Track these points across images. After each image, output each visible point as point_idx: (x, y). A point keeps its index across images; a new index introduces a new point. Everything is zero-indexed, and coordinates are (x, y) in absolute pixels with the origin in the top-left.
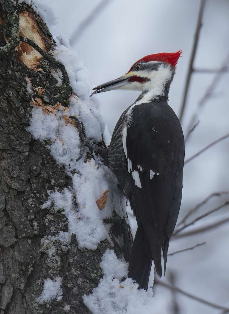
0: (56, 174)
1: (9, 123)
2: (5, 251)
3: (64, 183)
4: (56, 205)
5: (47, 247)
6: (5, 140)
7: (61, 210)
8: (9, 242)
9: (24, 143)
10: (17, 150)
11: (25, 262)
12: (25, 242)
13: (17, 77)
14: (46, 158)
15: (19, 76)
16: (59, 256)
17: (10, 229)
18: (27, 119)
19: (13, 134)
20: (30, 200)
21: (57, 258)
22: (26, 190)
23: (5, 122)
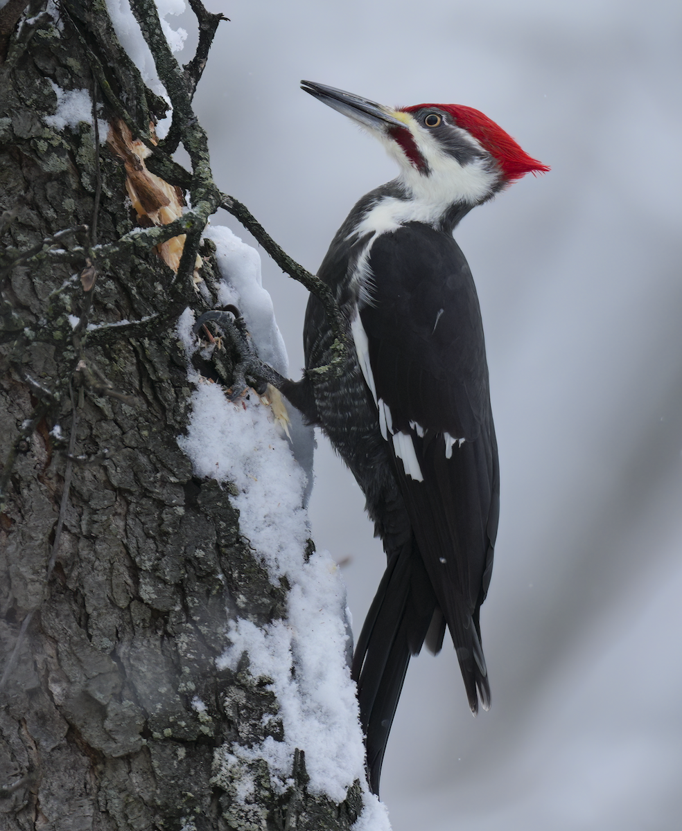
0: (249, 578)
1: (140, 418)
2: (100, 767)
3: (269, 607)
4: (255, 664)
5: (231, 775)
6: (123, 464)
7: (265, 681)
8: (119, 744)
9: (173, 479)
10: (154, 496)
11: (166, 806)
12: (168, 751)
13: (159, 296)
14: (226, 530)
15: (163, 296)
16: (263, 805)
17: (125, 710)
18: (179, 415)
19: (145, 451)
20: (182, 640)
21: (259, 810)
22: (174, 610)
23: (131, 415)
